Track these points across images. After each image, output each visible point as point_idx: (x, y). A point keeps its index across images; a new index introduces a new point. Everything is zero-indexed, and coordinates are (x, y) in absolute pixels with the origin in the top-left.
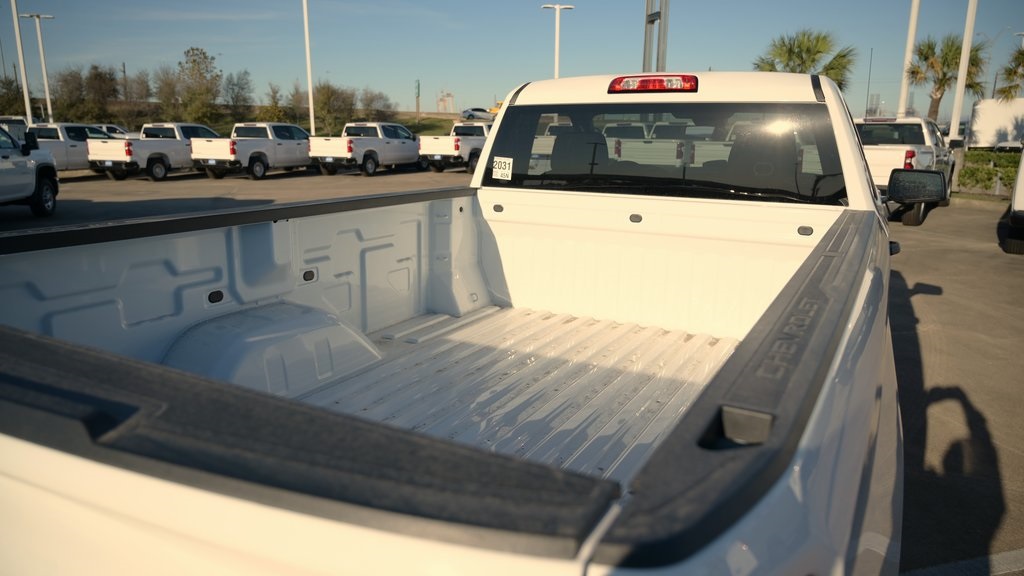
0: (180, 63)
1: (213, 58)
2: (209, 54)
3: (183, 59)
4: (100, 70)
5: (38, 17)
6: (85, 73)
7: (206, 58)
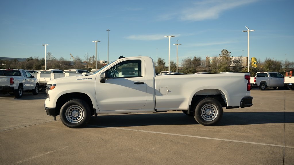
0: (220, 55)
1: (230, 53)
2: (229, 51)
3: (221, 53)
4: (196, 58)
5: (177, 44)
6: (192, 59)
7: (228, 53)
